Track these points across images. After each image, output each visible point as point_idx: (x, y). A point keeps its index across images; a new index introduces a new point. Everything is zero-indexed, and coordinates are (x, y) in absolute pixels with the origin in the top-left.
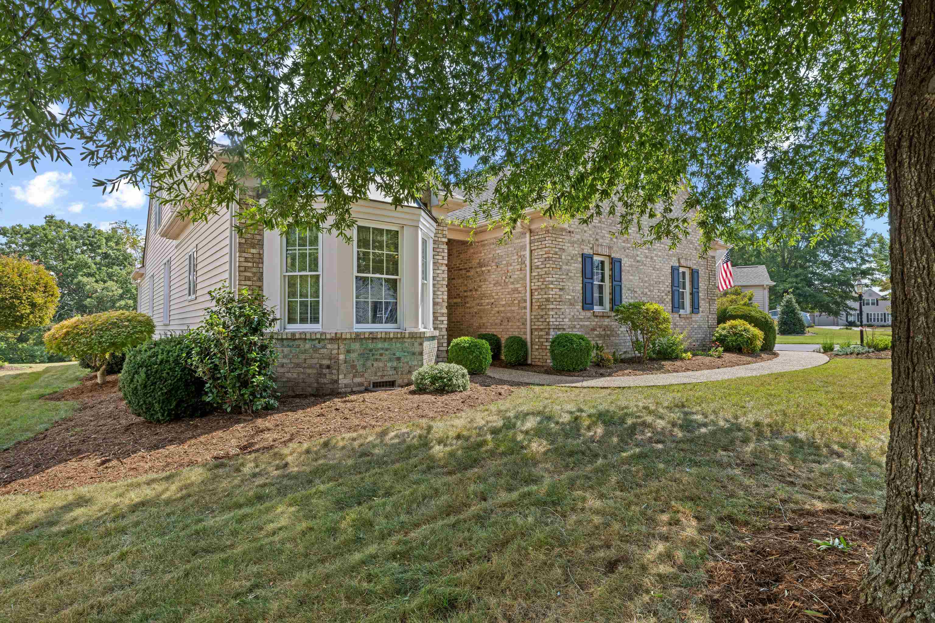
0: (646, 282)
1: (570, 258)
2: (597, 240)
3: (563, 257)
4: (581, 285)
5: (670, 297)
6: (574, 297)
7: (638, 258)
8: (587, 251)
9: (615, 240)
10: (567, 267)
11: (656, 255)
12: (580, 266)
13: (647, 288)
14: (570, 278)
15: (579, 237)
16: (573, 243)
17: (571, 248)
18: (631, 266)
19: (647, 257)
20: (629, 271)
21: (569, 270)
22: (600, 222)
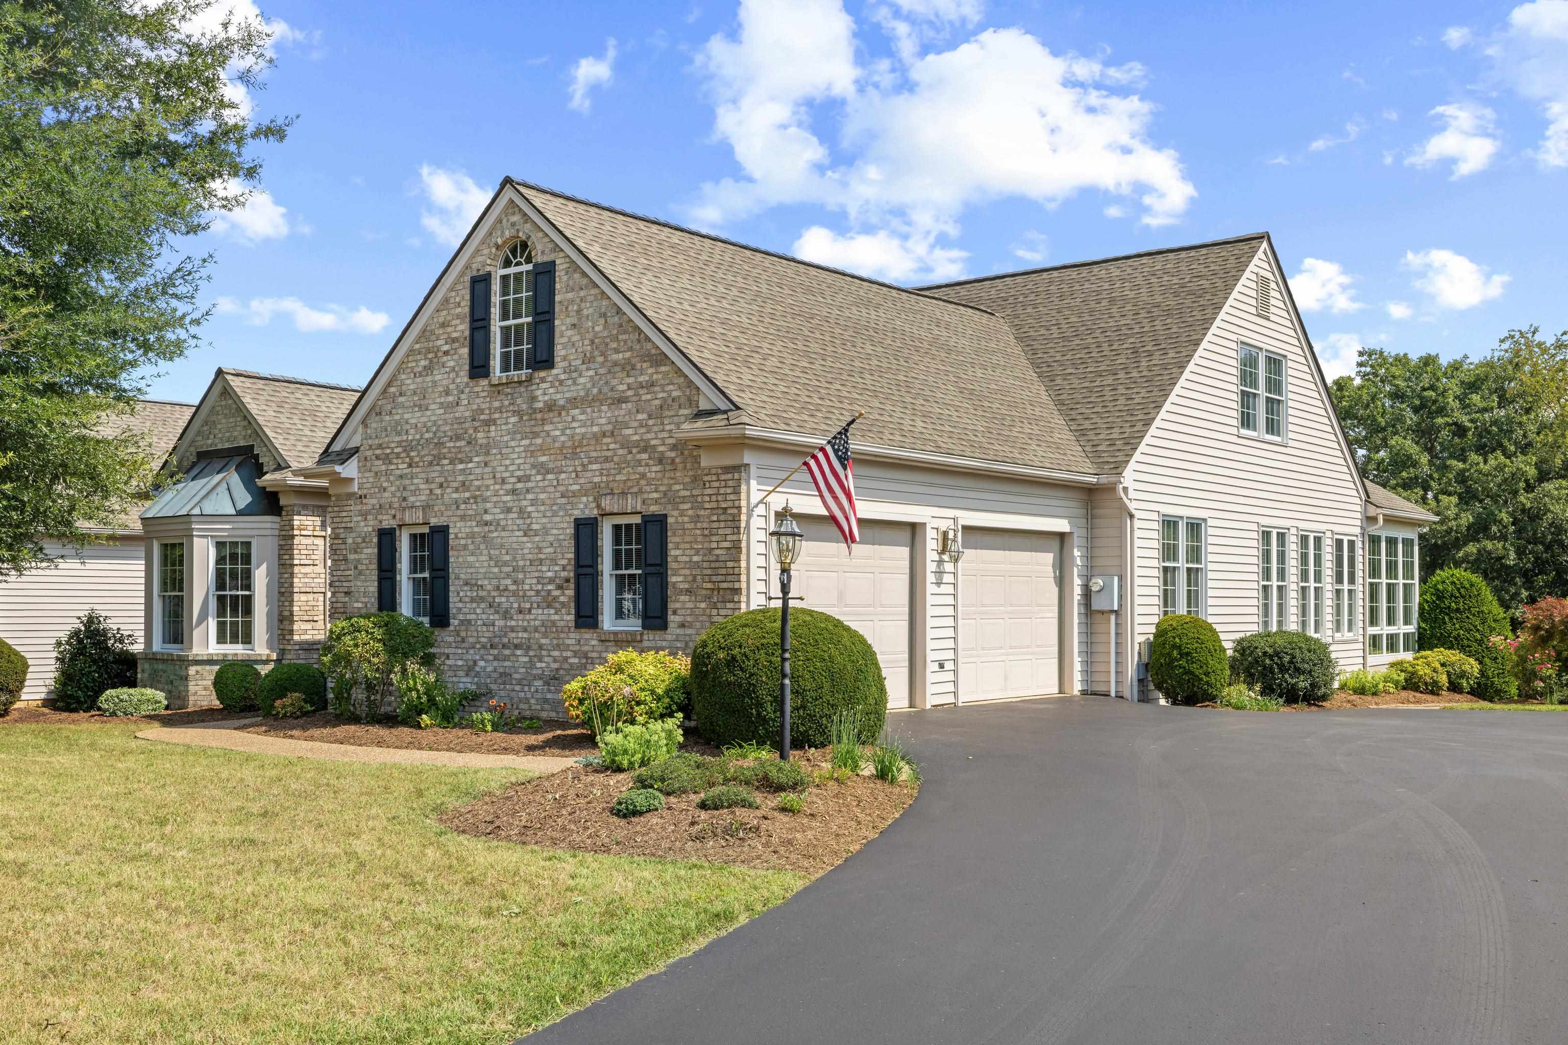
0: (506, 564)
1: (359, 540)
2: (405, 499)
3: (350, 541)
4: (376, 584)
5: (571, 592)
6: (366, 603)
7: (488, 517)
8: (388, 522)
9: (438, 491)
10: (356, 556)
11: (534, 503)
12: (376, 550)
13: (508, 576)
14: (360, 574)
15: (374, 501)
16: (364, 515)
17: (362, 524)
18: (471, 535)
19: (509, 510)
20: (465, 547)
21: (359, 561)
22: (410, 466)
